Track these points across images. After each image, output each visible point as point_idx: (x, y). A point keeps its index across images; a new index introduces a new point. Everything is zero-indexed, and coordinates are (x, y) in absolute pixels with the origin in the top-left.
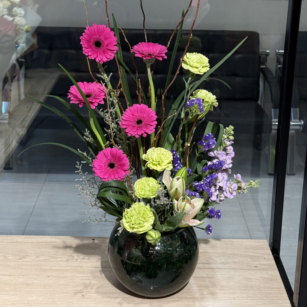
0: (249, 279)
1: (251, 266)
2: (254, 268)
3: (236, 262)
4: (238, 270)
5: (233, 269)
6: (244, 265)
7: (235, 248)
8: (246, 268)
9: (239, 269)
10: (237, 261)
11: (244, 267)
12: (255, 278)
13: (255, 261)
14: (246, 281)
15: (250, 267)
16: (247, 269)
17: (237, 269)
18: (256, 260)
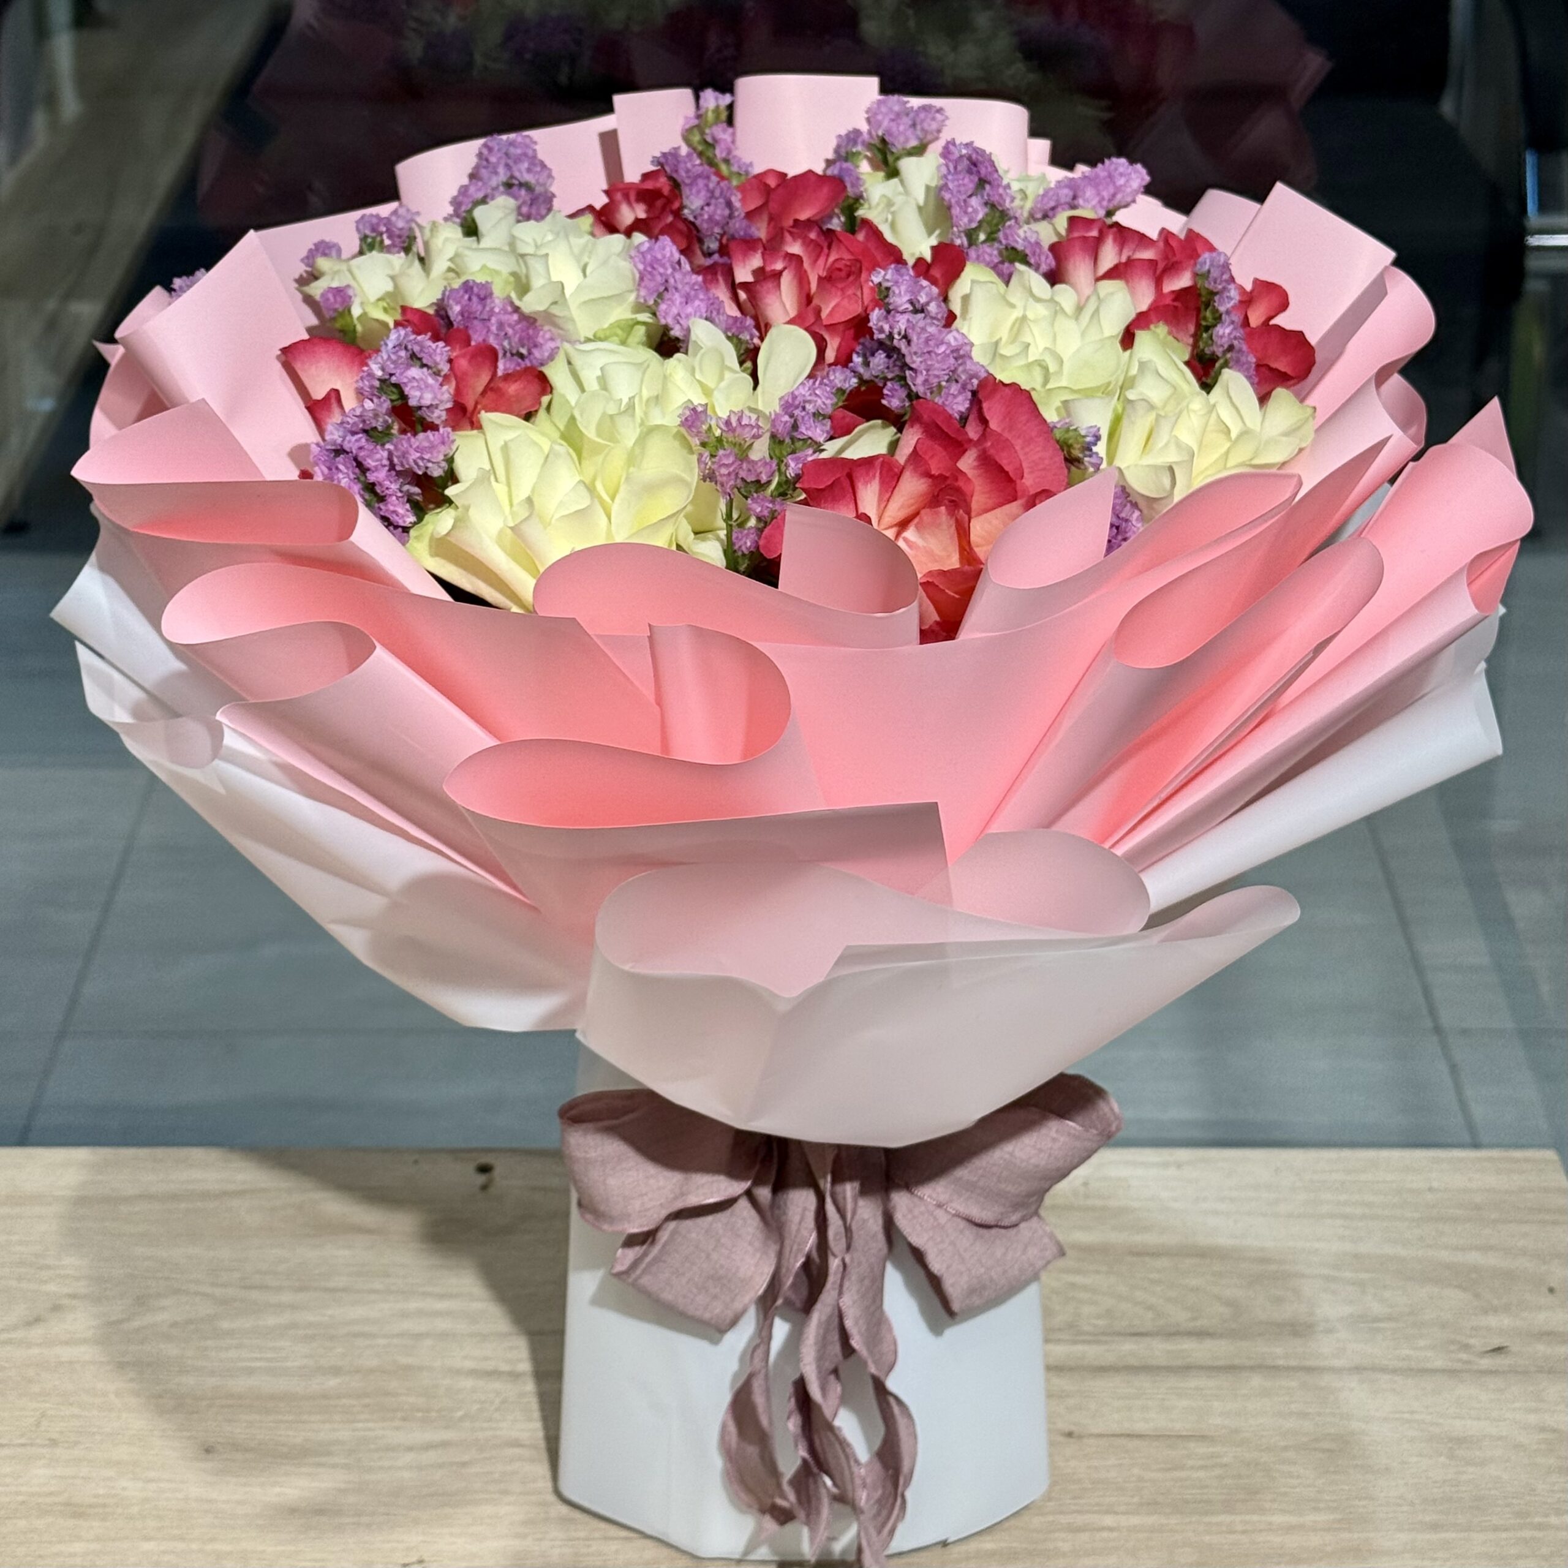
0: (1461, 1441)
1: (1466, 1347)
2: (1486, 1363)
3: (1376, 1319)
4: (1387, 1377)
5: (1358, 1369)
6: (1422, 1343)
7: (1363, 1217)
8: (1439, 1364)
9: (1395, 1371)
10: (1377, 1308)
11: (1429, 1354)
12: (1500, 1438)
13: (1495, 1310)
14: (1442, 1459)
15: (1464, 1356)
16: (1443, 1371)
17: (1384, 1370)
18: (1495, 1302)
